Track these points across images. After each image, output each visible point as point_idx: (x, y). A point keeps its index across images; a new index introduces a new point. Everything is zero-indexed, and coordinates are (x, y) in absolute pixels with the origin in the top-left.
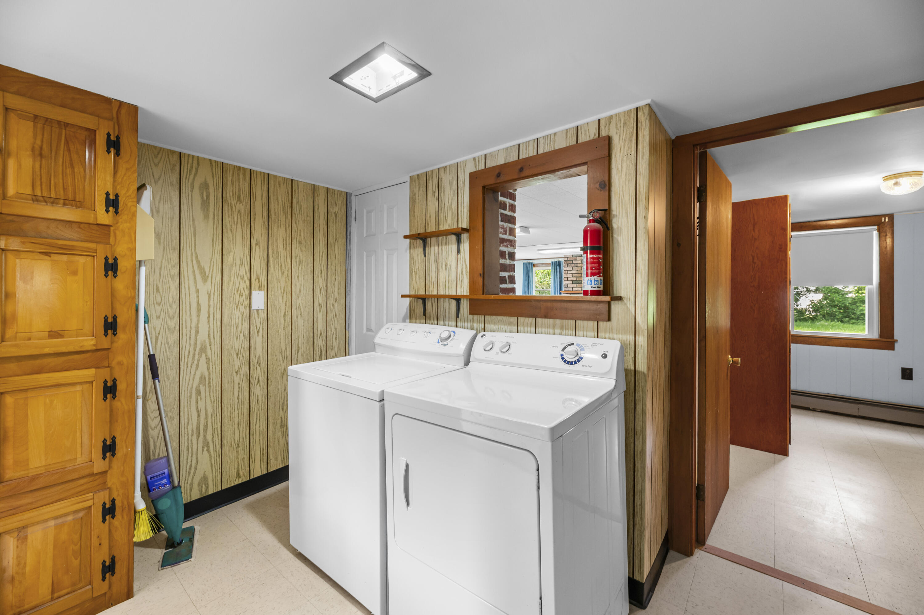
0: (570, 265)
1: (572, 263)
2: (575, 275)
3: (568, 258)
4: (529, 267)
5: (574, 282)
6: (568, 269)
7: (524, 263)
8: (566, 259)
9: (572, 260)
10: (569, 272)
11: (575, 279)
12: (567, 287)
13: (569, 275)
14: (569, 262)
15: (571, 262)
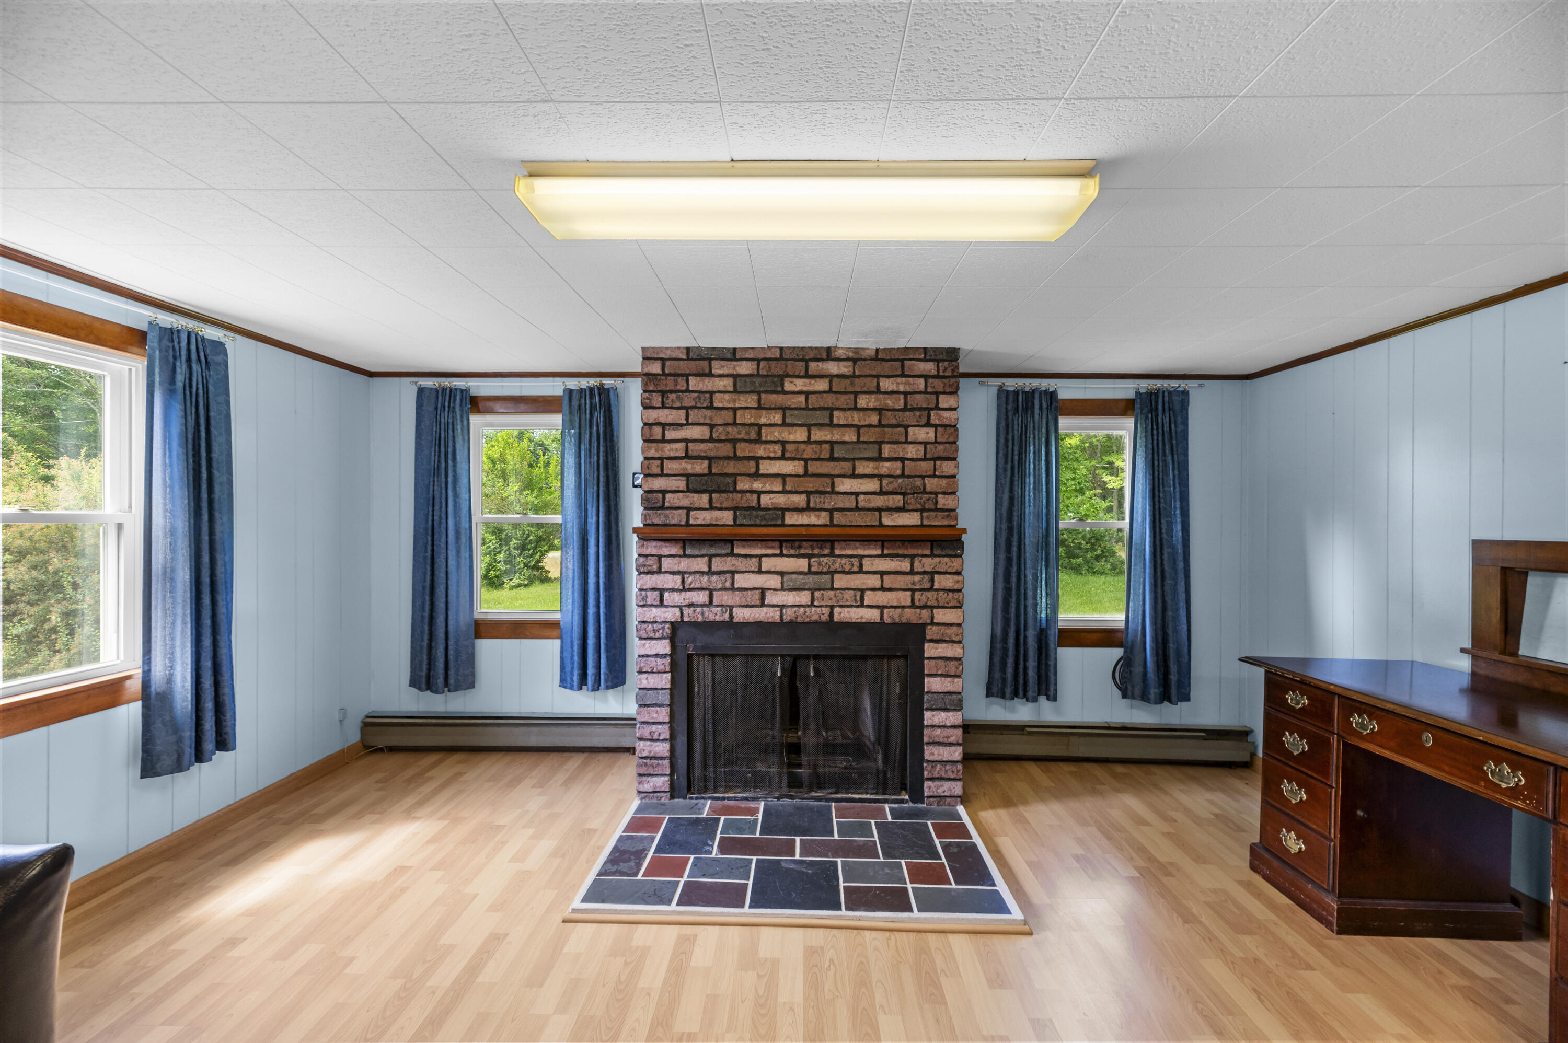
0: (673, 396)
1: (687, 391)
2: (702, 446)
3: (663, 360)
4: (451, 409)
5: (694, 484)
6: (665, 416)
7: (421, 391)
8: (656, 368)
9: (687, 376)
10: (671, 434)
11: (700, 467)
12: (663, 507)
13: (670, 450)
14: (669, 384)
15: (682, 385)
